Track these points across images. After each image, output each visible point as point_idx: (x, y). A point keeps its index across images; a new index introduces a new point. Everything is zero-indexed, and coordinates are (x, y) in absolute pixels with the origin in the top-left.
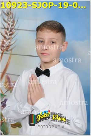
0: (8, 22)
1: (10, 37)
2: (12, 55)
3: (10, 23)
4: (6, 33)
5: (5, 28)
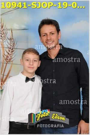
0: (11, 44)
1: (12, 53)
2: (13, 65)
3: (12, 44)
4: (9, 51)
5: (9, 48)
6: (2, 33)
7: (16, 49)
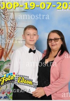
5: (11, 27)
6: (6, 15)
7: (18, 27)
